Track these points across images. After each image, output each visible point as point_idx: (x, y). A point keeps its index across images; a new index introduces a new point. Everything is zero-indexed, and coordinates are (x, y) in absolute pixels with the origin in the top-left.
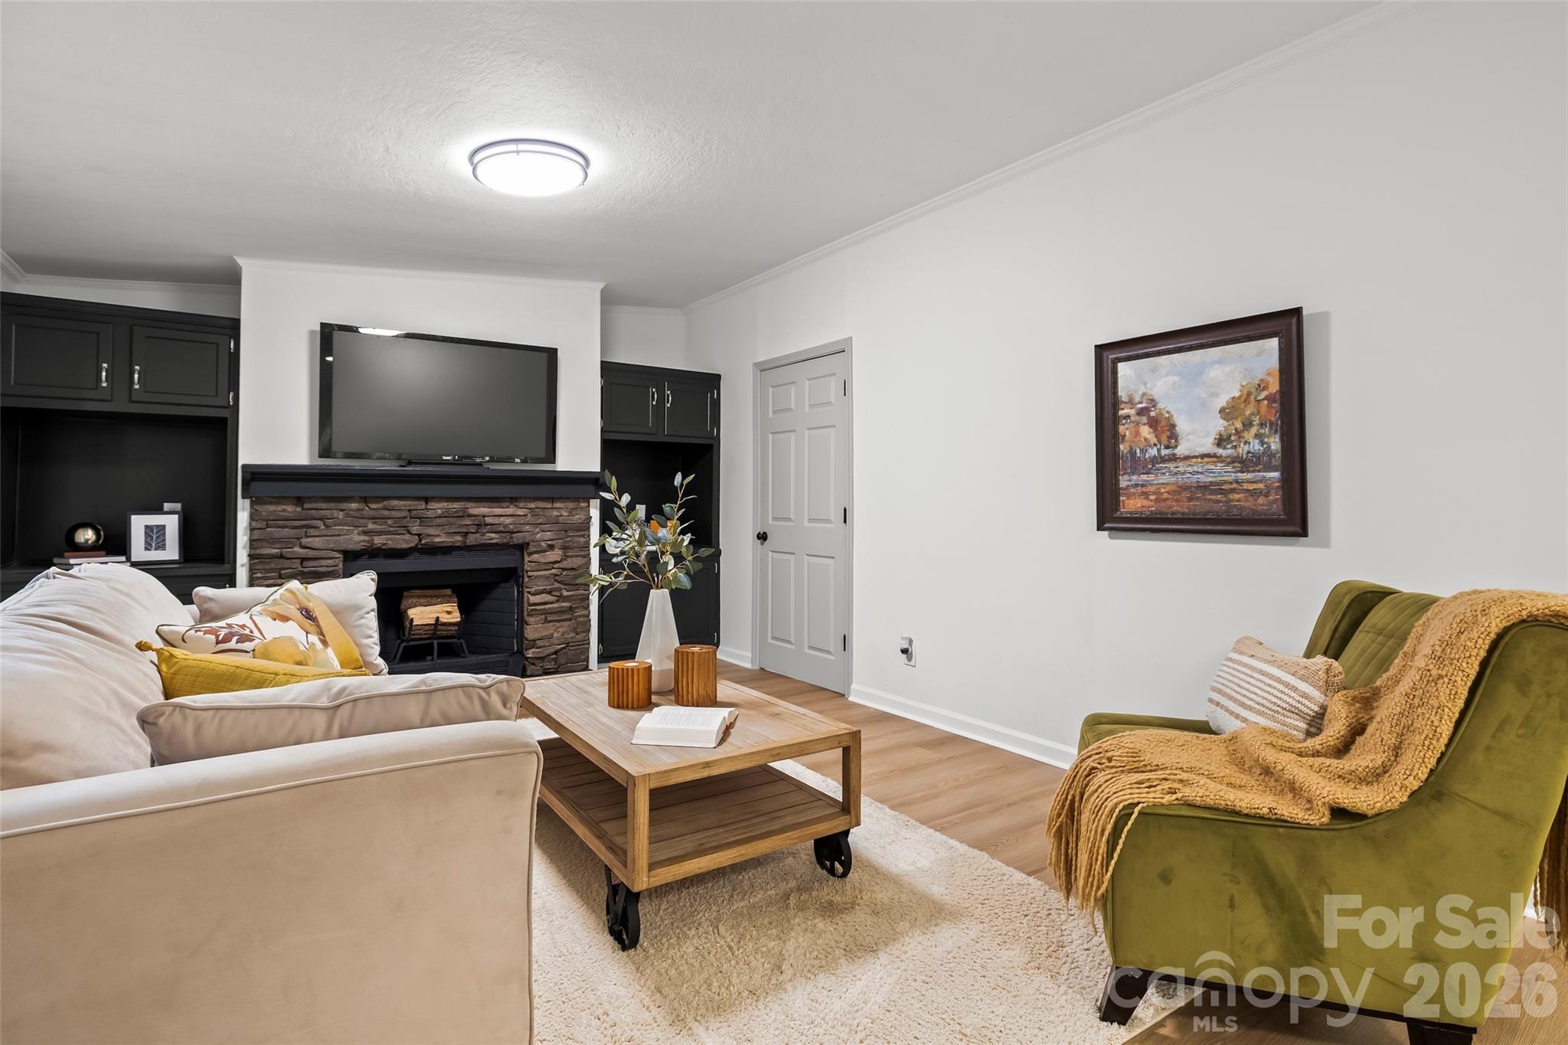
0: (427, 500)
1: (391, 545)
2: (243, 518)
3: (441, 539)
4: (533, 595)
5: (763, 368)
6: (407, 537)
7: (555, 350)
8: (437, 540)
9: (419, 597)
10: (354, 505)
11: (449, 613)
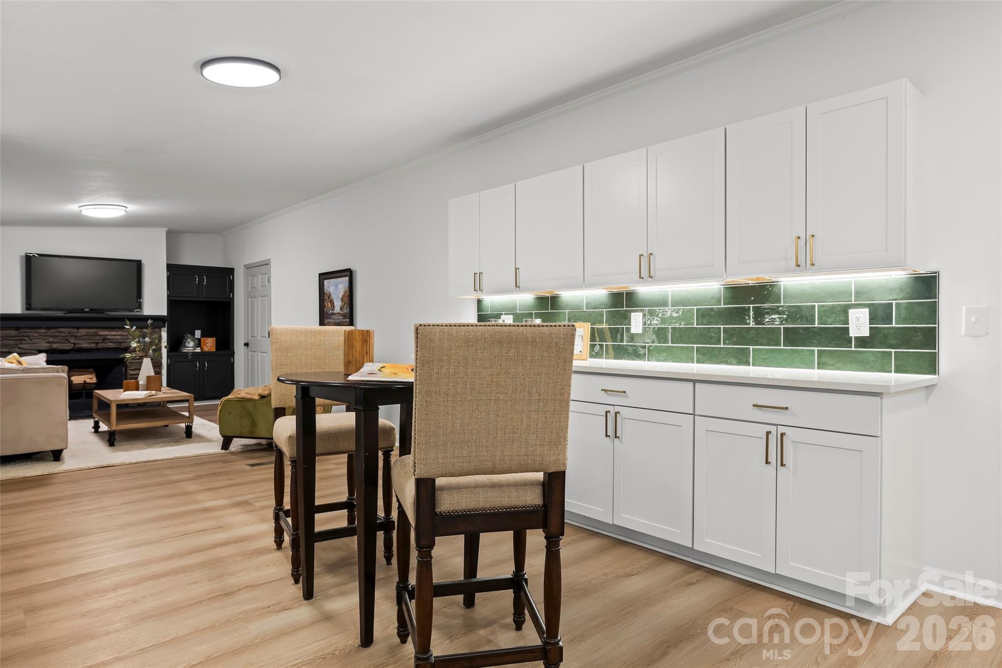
0: (78, 328)
1: (61, 348)
3: (85, 345)
4: (131, 370)
5: (248, 267)
6: (69, 344)
7: (140, 261)
8: (83, 346)
9: (76, 372)
10: (43, 331)
11: (91, 379)
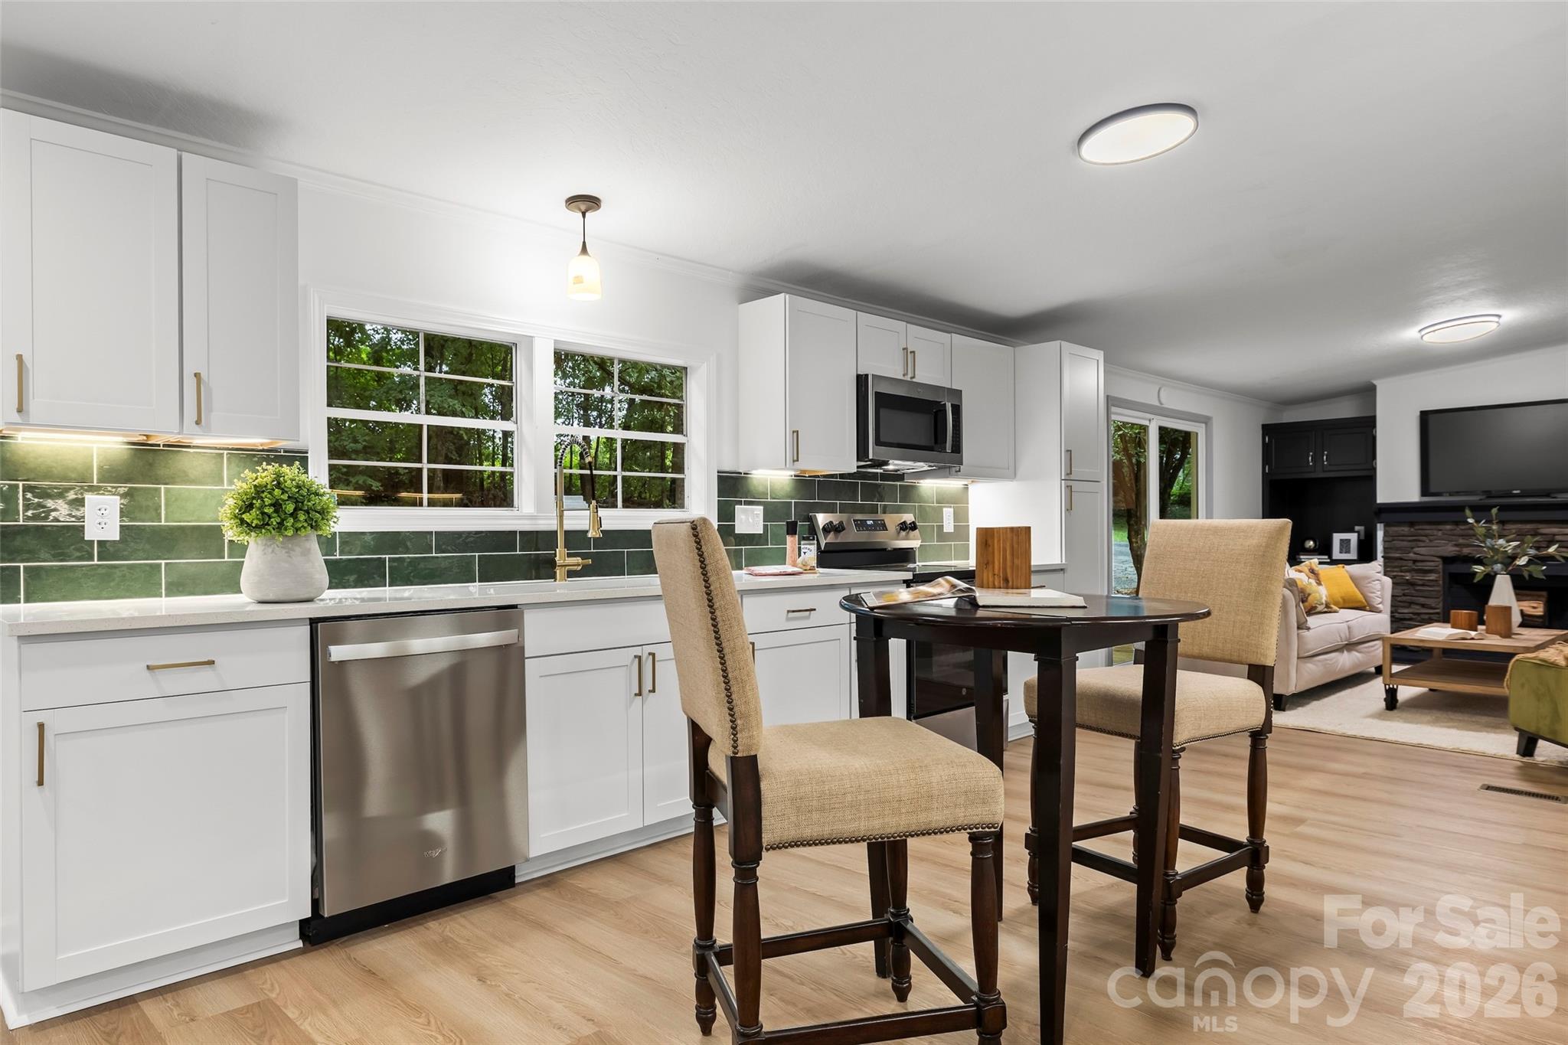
2: (1380, 535)
10: (1448, 527)
